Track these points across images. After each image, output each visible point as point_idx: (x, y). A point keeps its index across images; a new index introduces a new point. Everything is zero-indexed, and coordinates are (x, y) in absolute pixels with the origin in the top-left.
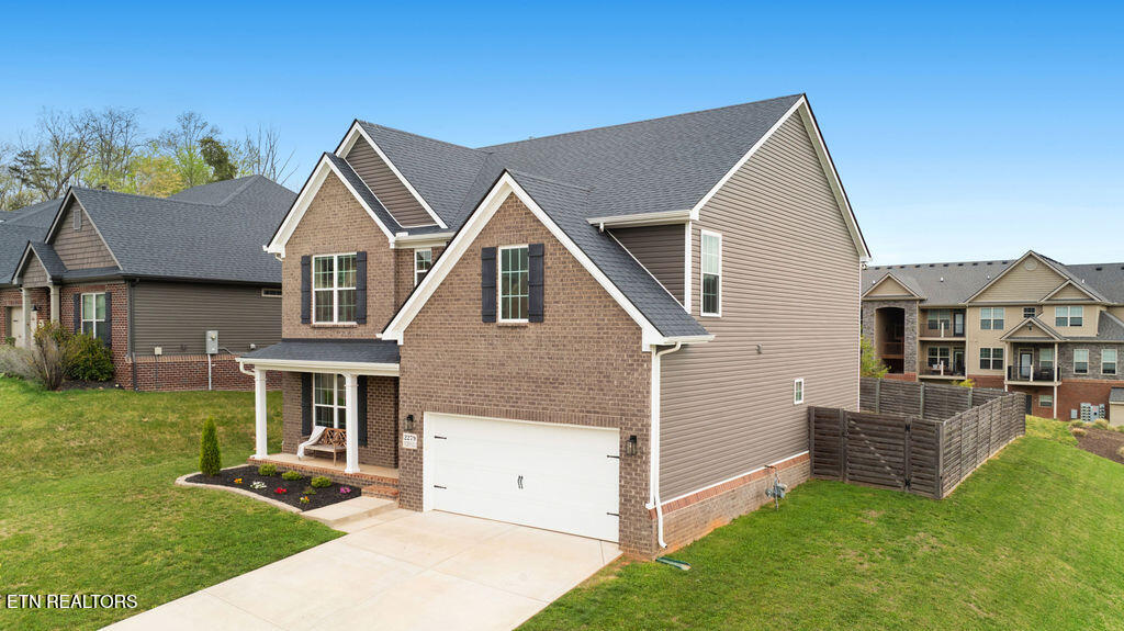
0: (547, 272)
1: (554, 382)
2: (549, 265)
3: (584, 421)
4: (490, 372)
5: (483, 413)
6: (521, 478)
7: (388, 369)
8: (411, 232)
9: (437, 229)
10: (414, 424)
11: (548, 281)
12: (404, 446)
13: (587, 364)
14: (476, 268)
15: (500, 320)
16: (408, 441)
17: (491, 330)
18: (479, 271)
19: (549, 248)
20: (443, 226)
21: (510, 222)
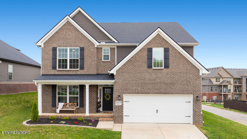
0: (170, 55)
1: (173, 84)
2: (171, 53)
3: (183, 93)
4: (150, 82)
5: (148, 93)
6: (157, 111)
7: (109, 82)
8: (106, 42)
9: (114, 42)
10: (120, 98)
11: (170, 58)
12: (116, 105)
13: (184, 79)
14: (145, 53)
15: (153, 68)
16: (117, 103)
17: (150, 70)
18: (146, 54)
19: (170, 49)
20: (116, 41)
21: (157, 41)
